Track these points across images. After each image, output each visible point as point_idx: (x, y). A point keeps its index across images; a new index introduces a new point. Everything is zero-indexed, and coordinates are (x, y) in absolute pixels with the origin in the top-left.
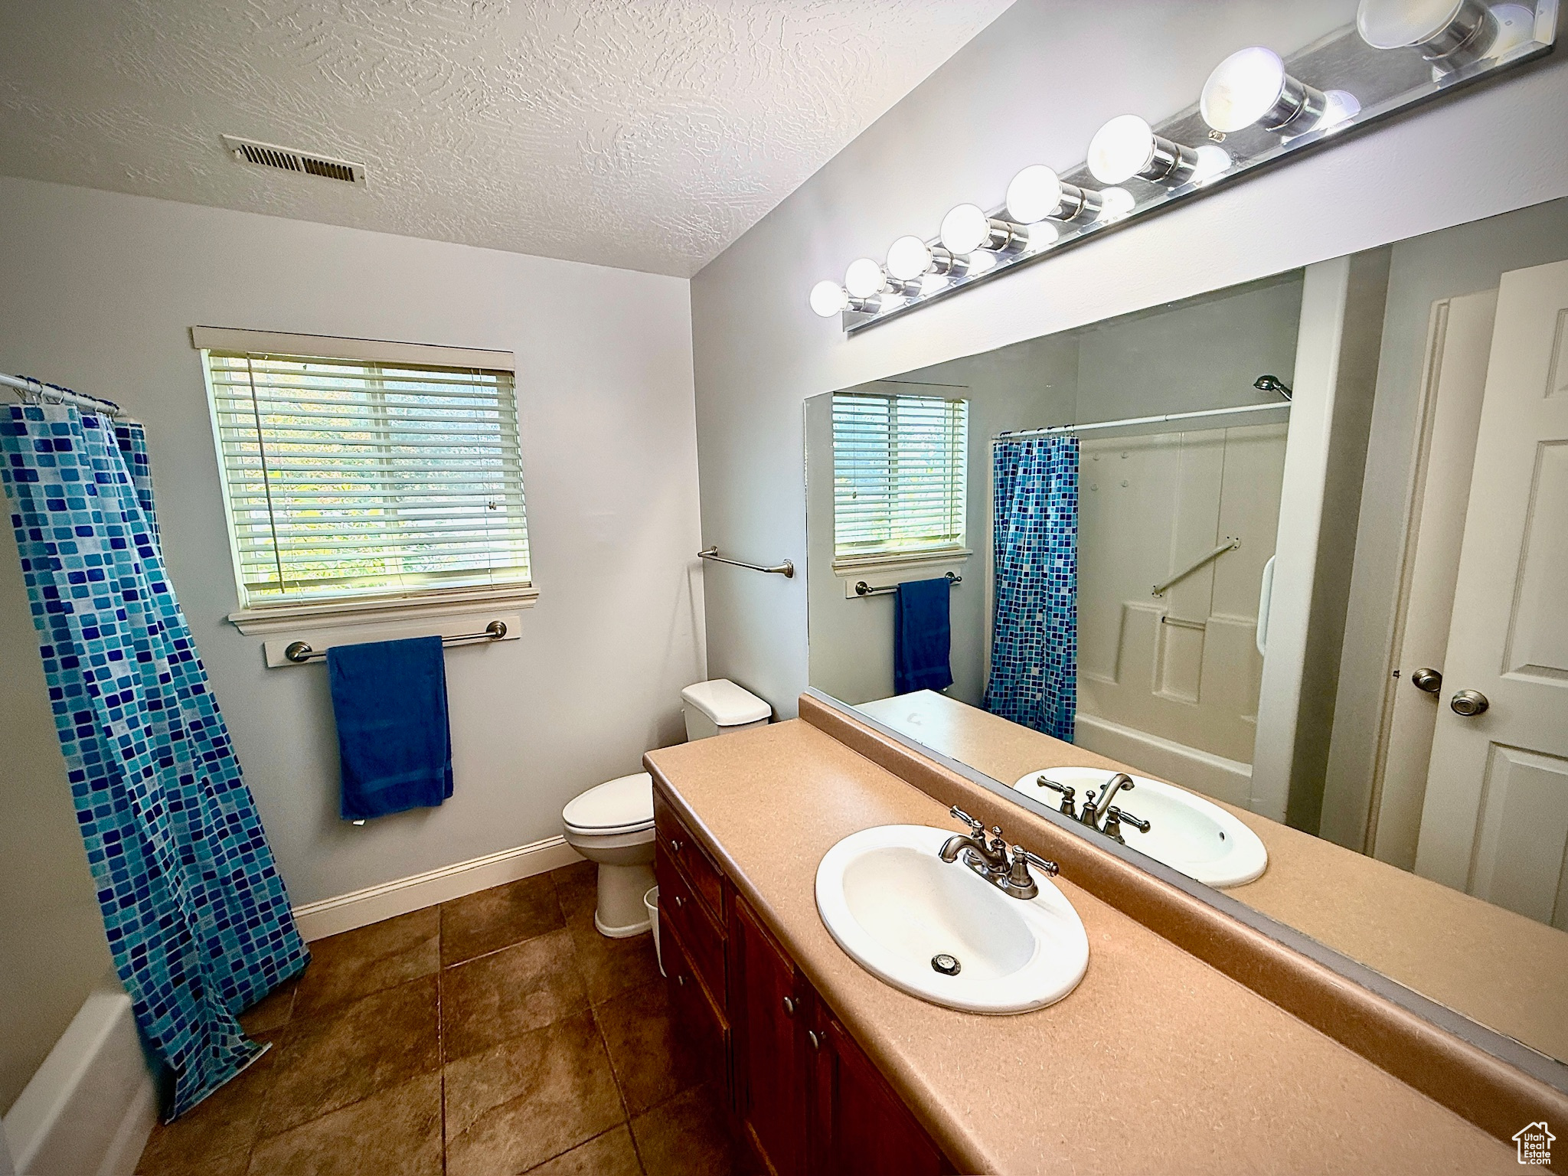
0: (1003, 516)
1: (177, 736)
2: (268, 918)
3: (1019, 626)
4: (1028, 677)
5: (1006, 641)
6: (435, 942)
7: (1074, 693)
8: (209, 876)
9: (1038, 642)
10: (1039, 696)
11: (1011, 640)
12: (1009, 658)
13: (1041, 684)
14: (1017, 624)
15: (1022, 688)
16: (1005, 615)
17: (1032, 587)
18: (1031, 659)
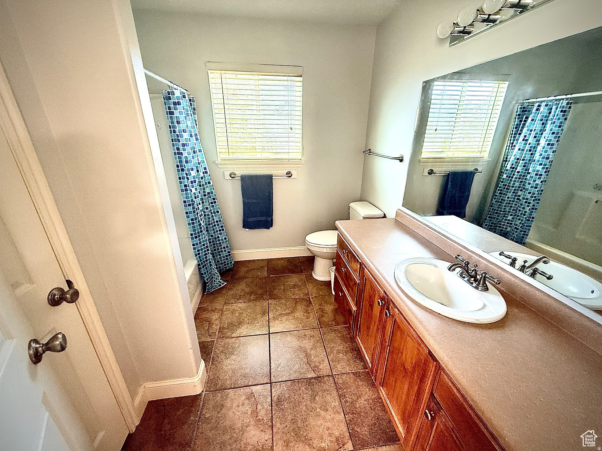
0: (512, 143)
1: (205, 195)
2: (225, 251)
3: (507, 196)
4: (506, 220)
5: (498, 202)
6: (266, 269)
7: (529, 230)
8: (212, 236)
9: (516, 205)
10: (509, 229)
11: (501, 202)
12: (498, 210)
13: (511, 224)
14: (506, 195)
15: (501, 224)
16: (501, 190)
17: (519, 178)
18: (509, 212)
